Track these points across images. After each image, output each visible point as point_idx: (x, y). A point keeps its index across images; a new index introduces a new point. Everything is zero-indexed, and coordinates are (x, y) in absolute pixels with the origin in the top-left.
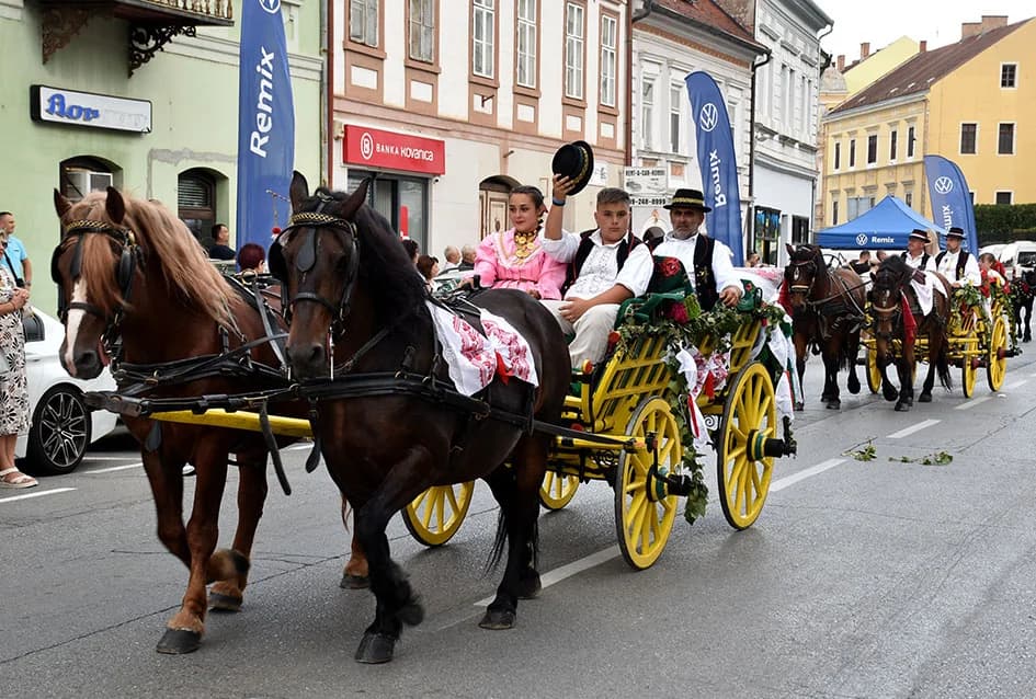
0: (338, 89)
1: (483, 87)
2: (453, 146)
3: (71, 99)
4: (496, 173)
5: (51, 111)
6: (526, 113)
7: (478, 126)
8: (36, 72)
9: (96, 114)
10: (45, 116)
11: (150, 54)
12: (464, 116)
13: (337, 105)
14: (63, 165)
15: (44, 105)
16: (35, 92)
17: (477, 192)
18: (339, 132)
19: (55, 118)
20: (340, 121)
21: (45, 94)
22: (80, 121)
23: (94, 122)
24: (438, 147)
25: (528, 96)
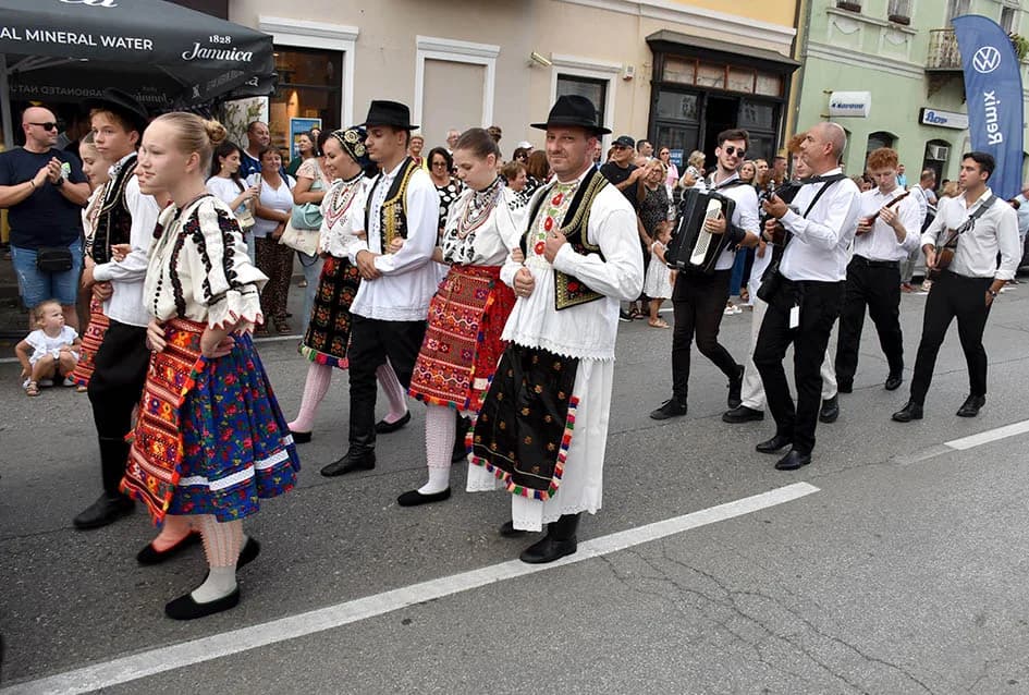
3: (936, 114)
5: (927, 119)
8: (924, 102)
9: (946, 121)
10: (924, 121)
14: (928, 143)
15: (925, 117)
16: (922, 110)
19: (929, 122)
21: (926, 112)
22: (938, 124)
23: (945, 125)
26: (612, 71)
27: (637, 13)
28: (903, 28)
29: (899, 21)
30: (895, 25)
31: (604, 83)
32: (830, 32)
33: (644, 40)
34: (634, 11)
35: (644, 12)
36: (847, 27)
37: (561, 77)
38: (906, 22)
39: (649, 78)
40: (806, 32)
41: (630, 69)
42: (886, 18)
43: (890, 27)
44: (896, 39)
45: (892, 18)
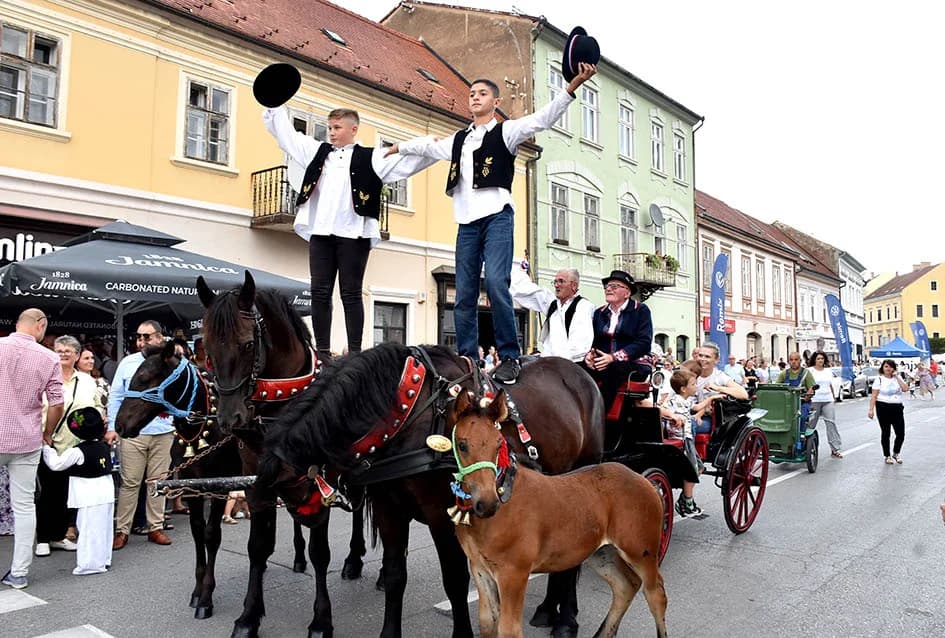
0: (701, 304)
1: (747, 300)
2: (739, 323)
4: (752, 331)
6: (761, 309)
7: (746, 314)
11: (648, 297)
12: (741, 311)
13: (702, 309)
17: (746, 338)
18: (702, 319)
20: (702, 315)
24: (732, 323)
25: (761, 303)
26: (410, 297)
27: (424, 253)
28: (597, 254)
29: (593, 249)
30: (592, 253)
31: (404, 306)
32: (550, 261)
33: (430, 275)
34: (422, 252)
35: (429, 253)
36: (562, 256)
37: (377, 303)
38: (598, 250)
39: (436, 300)
40: (536, 261)
41: (423, 295)
42: (585, 248)
43: (588, 255)
44: (593, 262)
45: (589, 248)
